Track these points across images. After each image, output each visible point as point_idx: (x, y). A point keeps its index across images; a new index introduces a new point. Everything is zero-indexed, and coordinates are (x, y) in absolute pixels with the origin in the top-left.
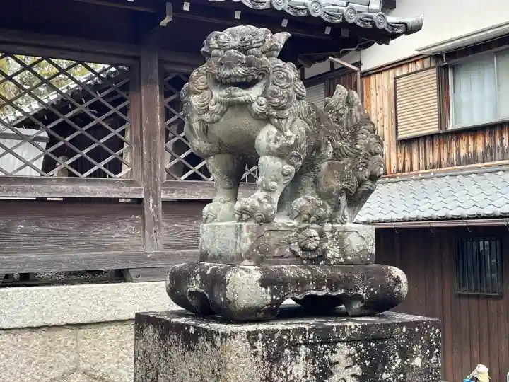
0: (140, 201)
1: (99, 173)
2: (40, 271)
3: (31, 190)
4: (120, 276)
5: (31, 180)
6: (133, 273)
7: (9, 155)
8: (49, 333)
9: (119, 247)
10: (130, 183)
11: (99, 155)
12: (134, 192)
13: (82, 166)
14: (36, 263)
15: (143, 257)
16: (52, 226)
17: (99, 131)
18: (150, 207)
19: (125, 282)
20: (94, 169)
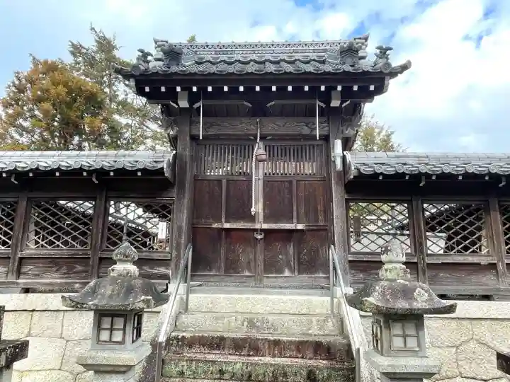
0: (495, 264)
1: (473, 252)
2: (449, 294)
3: (439, 259)
4: (487, 298)
5: (441, 255)
6: (495, 297)
7: (434, 245)
8: (459, 321)
9: (487, 285)
10: (489, 256)
11: (473, 243)
12: (492, 260)
13: (466, 248)
14: (449, 290)
15: (499, 290)
16: (456, 275)
17: (472, 234)
18: (500, 267)
19: (490, 300)
20: (471, 250)
